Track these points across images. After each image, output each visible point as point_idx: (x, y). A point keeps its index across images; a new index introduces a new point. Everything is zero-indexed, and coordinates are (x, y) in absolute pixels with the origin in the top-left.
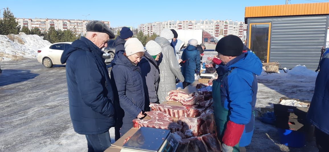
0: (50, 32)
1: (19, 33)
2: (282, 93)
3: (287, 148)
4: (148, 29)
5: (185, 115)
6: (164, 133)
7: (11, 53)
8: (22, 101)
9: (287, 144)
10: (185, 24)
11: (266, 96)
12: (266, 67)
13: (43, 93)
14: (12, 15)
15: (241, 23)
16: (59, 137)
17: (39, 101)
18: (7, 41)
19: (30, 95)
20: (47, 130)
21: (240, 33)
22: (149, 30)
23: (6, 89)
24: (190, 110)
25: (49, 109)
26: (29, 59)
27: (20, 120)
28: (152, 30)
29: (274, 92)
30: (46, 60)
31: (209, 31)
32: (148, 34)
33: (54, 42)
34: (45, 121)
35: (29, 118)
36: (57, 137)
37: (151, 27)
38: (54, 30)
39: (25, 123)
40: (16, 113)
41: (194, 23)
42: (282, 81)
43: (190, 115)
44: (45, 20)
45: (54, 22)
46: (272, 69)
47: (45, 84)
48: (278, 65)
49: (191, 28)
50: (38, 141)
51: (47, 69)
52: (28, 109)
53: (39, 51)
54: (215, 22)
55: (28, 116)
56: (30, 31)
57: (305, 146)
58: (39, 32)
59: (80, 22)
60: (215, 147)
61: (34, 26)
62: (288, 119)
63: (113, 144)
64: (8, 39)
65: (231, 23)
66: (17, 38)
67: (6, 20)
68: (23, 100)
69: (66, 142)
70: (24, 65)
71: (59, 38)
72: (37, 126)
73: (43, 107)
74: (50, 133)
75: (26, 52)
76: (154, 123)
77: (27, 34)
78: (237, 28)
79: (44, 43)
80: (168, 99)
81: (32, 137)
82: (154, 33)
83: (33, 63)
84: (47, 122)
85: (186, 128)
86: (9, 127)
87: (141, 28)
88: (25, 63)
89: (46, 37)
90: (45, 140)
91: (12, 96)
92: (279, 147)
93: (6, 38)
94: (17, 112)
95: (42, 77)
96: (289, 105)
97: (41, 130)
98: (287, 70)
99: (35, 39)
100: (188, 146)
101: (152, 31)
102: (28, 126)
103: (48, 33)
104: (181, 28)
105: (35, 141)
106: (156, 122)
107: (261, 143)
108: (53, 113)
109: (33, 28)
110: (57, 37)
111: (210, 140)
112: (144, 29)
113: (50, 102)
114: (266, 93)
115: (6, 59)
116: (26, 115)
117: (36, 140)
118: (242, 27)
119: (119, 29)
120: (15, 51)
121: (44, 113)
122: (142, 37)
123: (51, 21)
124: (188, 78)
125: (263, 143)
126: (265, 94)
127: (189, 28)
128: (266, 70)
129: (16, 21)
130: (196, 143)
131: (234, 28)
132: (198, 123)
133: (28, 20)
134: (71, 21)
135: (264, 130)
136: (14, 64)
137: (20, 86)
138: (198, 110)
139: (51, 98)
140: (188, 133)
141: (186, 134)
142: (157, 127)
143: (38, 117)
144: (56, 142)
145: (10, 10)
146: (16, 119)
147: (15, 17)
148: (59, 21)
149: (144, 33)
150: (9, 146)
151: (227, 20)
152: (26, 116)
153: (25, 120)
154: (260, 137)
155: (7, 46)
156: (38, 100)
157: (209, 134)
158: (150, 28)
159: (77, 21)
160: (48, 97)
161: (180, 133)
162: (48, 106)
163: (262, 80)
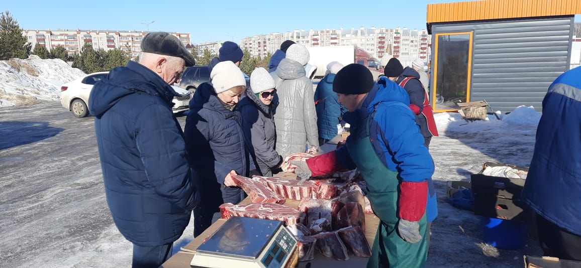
0: (85, 55)
1: (29, 57)
2: (492, 155)
3: (496, 250)
4: (259, 46)
5: (313, 195)
6: (270, 226)
7: (15, 93)
8: (33, 177)
9: (495, 244)
10: (325, 35)
11: (463, 161)
12: (466, 110)
13: (70, 162)
14: (16, 25)
15: (424, 33)
16: (97, 238)
17: (64, 177)
18: (8, 71)
19: (48, 165)
20: (76, 226)
21: (421, 51)
22: (262, 48)
23: (5, 157)
24: (322, 187)
25: (80, 189)
26: (47, 102)
27: (30, 209)
28: (265, 48)
29: (477, 154)
30: (77, 103)
31: (367, 47)
32: (259, 54)
33: (92, 71)
34: (73, 210)
35: (44, 205)
36: (95, 238)
37: (265, 42)
38: (91, 50)
39: (39, 215)
40: (22, 197)
41: (340, 34)
42: (492, 135)
43: (322, 196)
44: (76, 33)
45: (91, 36)
46: (475, 114)
47: (73, 146)
48: (485, 106)
49: (335, 43)
50: (61, 245)
51: (79, 119)
52: (44, 190)
53: (64, 88)
54: (378, 31)
55: (43, 202)
56: (49, 52)
57: (527, 246)
58: (64, 53)
59: (137, 35)
60: (360, 248)
61: (56, 43)
62: (495, 199)
63: (185, 247)
64: (10, 67)
65: (406, 33)
66: (25, 65)
67: (5, 34)
68: (36, 174)
69: (108, 247)
70: (39, 112)
71: (101, 65)
72: (59, 219)
73: (70, 186)
74: (81, 231)
75: (42, 90)
76: (256, 211)
77: (43, 58)
78: (416, 41)
79: (72, 73)
80: (286, 168)
81: (50, 238)
82: (269, 54)
83: (54, 109)
84: (77, 213)
85: (312, 218)
86: (10, 221)
87: (246, 44)
88: (39, 110)
89: (77, 62)
90: (72, 244)
91: (16, 168)
92: (481, 249)
93: (6, 66)
94: (25, 196)
95: (69, 134)
96: (499, 176)
97: (65, 227)
98: (501, 115)
99: (57, 67)
100: (313, 248)
101: (265, 50)
102: (43, 220)
103: (80, 55)
104: (317, 44)
105: (55, 246)
106: (260, 209)
107: (450, 243)
108: (88, 196)
109: (55, 48)
110: (96, 62)
111: (351, 237)
112: (251, 46)
113: (83, 177)
114: (463, 155)
115: (6, 103)
116: (40, 201)
117: (56, 244)
118: (426, 39)
119: (208, 46)
120: (23, 89)
121: (72, 196)
122: (248, 60)
123: (85, 33)
124: (326, 131)
125: (453, 243)
126: (460, 158)
127: (332, 43)
128: (464, 116)
129: (24, 34)
130: (327, 242)
131: (412, 41)
132: (333, 208)
133: (44, 33)
134: (121, 34)
135: (457, 220)
136: (21, 112)
137: (30, 149)
138: (335, 186)
139: (85, 170)
140: (316, 226)
141: (311, 228)
142: (261, 217)
143: (61, 204)
144: (92, 246)
145: (11, 15)
146: (22, 209)
147: (20, 28)
148: (100, 33)
149: (251, 53)
150: (9, 255)
151: (399, 28)
152: (41, 203)
153: (38, 210)
154: (450, 232)
155: (8, 79)
156: (61, 174)
157: (351, 226)
158: (262, 44)
159: (133, 34)
160: (79, 169)
161: (302, 227)
162: (78, 184)
163: (457, 133)
